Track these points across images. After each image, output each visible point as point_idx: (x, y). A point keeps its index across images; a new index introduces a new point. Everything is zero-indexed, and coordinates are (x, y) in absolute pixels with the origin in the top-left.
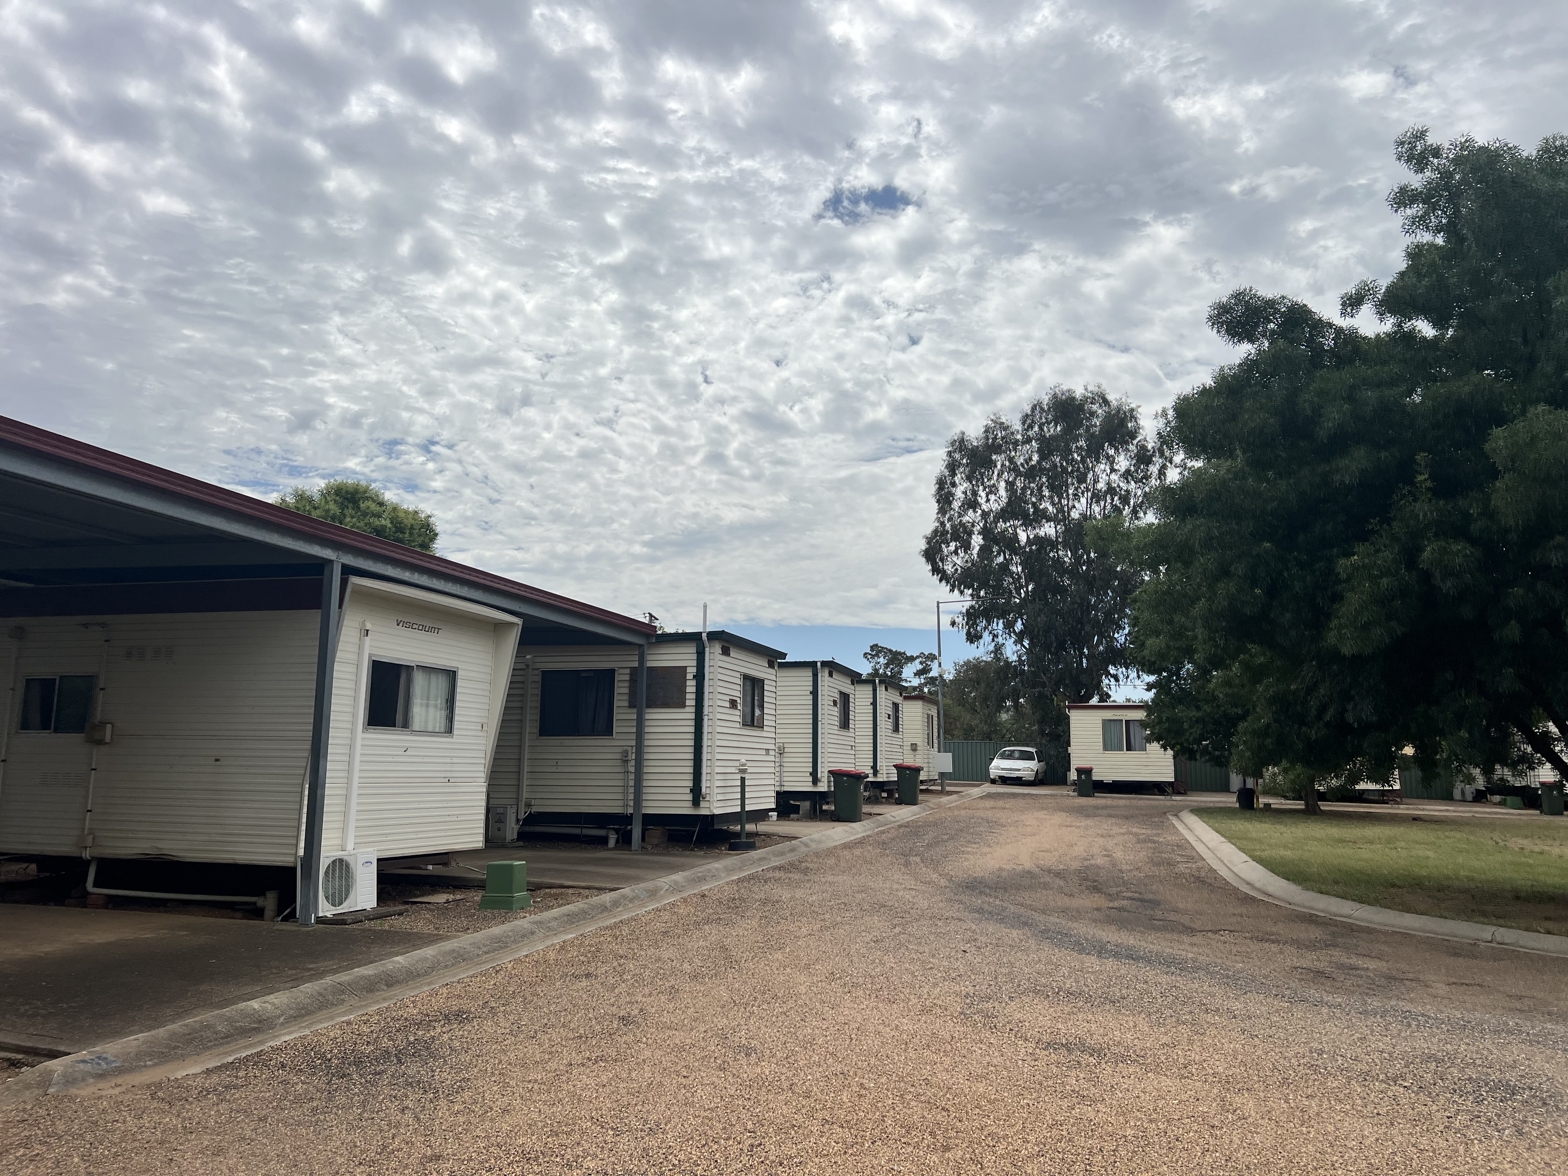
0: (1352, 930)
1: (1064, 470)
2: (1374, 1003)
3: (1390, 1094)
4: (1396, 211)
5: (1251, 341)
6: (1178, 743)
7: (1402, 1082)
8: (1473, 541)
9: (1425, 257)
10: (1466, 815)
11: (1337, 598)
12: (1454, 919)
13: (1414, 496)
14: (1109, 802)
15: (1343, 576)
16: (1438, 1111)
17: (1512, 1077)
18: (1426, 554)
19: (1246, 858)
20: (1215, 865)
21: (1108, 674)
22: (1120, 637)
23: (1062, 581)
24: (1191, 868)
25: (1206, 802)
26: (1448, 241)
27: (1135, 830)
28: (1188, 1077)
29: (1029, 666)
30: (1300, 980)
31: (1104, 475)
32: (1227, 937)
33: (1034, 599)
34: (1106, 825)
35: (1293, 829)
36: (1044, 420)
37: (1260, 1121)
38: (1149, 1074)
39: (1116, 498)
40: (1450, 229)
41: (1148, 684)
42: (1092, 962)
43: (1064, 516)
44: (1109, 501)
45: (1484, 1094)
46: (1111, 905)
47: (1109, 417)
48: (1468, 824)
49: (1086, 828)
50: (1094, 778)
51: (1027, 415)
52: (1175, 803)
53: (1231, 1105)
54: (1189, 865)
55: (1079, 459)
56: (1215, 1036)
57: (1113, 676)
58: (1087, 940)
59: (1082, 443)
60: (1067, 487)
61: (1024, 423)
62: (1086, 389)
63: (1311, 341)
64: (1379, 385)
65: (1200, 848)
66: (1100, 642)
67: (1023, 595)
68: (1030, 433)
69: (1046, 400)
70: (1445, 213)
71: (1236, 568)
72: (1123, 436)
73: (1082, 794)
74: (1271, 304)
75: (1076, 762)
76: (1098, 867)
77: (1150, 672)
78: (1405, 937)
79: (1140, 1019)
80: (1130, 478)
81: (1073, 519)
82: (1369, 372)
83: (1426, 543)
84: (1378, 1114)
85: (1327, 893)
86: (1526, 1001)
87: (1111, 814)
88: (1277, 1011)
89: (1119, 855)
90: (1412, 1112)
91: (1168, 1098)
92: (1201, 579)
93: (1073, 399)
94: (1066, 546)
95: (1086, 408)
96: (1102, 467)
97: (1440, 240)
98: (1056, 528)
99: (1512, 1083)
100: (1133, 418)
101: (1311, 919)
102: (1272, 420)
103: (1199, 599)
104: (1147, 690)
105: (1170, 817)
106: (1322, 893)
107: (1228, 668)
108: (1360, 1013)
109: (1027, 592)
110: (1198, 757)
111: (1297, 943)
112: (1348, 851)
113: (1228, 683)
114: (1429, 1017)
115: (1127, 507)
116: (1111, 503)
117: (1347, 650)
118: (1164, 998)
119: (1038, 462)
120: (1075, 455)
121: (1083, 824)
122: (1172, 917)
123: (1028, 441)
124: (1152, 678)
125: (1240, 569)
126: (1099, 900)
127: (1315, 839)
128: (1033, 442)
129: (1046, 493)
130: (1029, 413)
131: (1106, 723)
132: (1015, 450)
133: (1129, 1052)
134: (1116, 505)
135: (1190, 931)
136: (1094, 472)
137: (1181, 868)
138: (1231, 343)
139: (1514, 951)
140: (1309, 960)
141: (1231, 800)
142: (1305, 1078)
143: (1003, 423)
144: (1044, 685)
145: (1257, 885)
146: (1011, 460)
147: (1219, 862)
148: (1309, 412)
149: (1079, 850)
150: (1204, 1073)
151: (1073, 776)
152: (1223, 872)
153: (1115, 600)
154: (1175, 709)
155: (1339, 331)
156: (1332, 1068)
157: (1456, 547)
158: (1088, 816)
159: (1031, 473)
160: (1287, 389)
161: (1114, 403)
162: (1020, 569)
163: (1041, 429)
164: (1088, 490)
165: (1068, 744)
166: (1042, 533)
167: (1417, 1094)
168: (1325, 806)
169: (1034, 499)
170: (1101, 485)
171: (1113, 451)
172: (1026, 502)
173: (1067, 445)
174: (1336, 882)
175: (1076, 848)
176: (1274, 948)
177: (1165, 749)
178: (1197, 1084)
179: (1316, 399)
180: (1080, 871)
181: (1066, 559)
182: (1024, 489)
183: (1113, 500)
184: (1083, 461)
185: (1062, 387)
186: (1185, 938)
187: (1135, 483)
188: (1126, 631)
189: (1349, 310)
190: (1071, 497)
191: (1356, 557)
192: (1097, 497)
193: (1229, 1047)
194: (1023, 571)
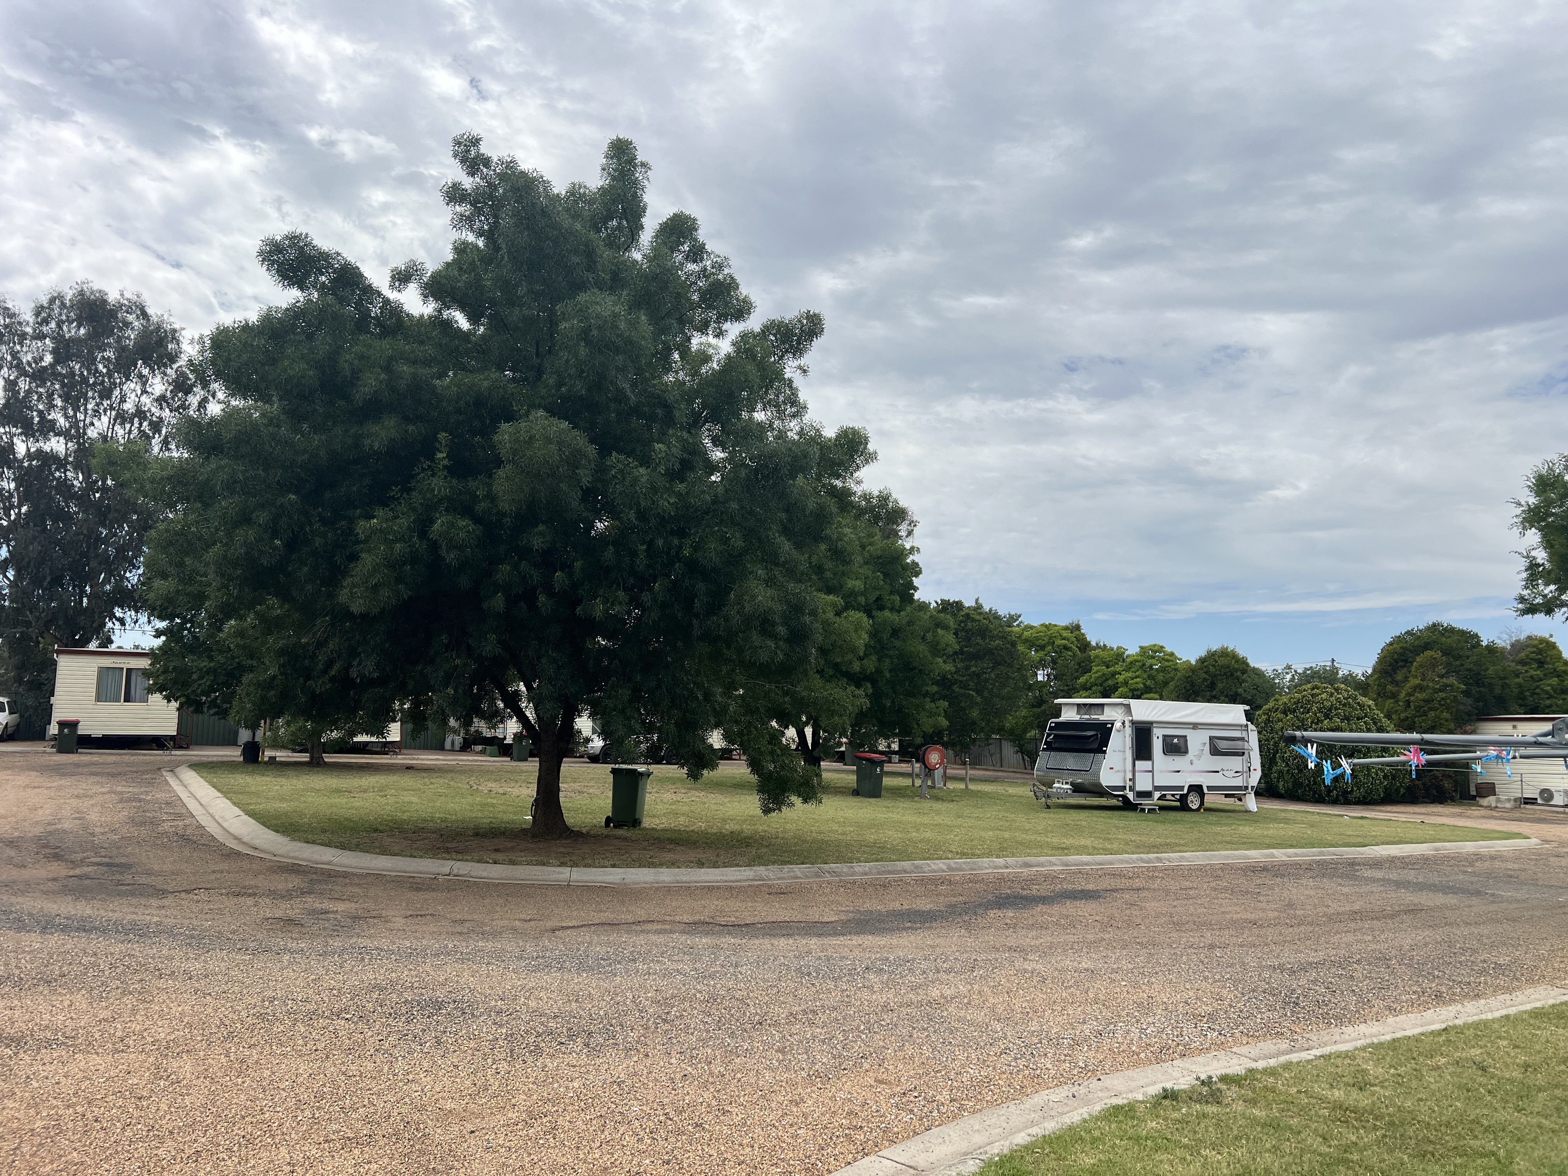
0: (330, 876)
1: (85, 380)
2: (337, 943)
3: (330, 1029)
4: (448, 204)
5: (302, 290)
6: (184, 695)
7: (344, 1015)
8: (477, 520)
9: (467, 255)
10: (453, 763)
11: (354, 557)
12: (421, 857)
13: (432, 471)
14: (96, 758)
15: (362, 537)
16: (372, 1036)
17: (440, 994)
18: (436, 526)
19: (237, 811)
20: (204, 820)
21: (112, 616)
22: (133, 577)
23: (68, 507)
24: (176, 827)
25: (208, 756)
26: (486, 245)
27: (119, 789)
28: (122, 1051)
29: (11, 602)
30: (268, 930)
31: (133, 395)
32: (203, 895)
33: (28, 523)
34: (87, 785)
35: (295, 782)
36: (64, 318)
37: (194, 1082)
38: (76, 1056)
39: (145, 424)
40: (490, 236)
41: (157, 630)
42: (33, 941)
43: (78, 431)
44: (136, 425)
45: (415, 1013)
46: (71, 873)
47: (145, 334)
48: (451, 771)
49: (59, 788)
50: (80, 732)
51: (42, 307)
52: (173, 758)
53: (165, 1071)
54: (176, 823)
55: (104, 371)
56: (164, 1001)
57: (119, 619)
58: (30, 914)
59: (110, 354)
60: (86, 400)
61: (37, 314)
62: (122, 295)
63: (359, 304)
64: (415, 363)
65: (192, 805)
66: (107, 581)
67: (12, 518)
68: (45, 329)
69: (69, 295)
70: (488, 220)
71: (257, 517)
72: (161, 357)
73: (60, 751)
74: (325, 256)
75: (58, 715)
76: (65, 831)
77: (161, 618)
78: (377, 878)
79: (79, 996)
80: (164, 405)
81: (89, 438)
82: (407, 347)
83: (438, 515)
84: (316, 1050)
85: (314, 842)
86: (467, 925)
87: (95, 773)
88: (237, 965)
89: (93, 817)
90: (348, 1041)
91: (94, 1077)
92: (219, 523)
93: (104, 302)
94: (77, 467)
95: (119, 315)
96: (132, 387)
97: (481, 243)
98: (66, 444)
99: (440, 1000)
100: (175, 339)
101: (294, 869)
102: (311, 373)
103: (214, 544)
104: (155, 636)
105: (165, 773)
106: (308, 842)
107: (242, 618)
108: (320, 955)
109: (19, 514)
110: (205, 710)
111: (273, 894)
112: (341, 801)
113: (240, 633)
114: (382, 950)
115: (157, 436)
116: (139, 428)
117: (356, 608)
118: (113, 969)
119: (50, 364)
120: (101, 367)
121: (56, 784)
122: (143, 880)
123: (41, 337)
124: (162, 625)
125: (262, 517)
126: (58, 869)
127: (313, 790)
128: (47, 341)
129: (59, 402)
130: (46, 305)
131: (103, 672)
132: (21, 344)
133: (57, 1035)
134: (144, 431)
135: (162, 893)
136: (121, 390)
137: (166, 826)
138: (280, 285)
139: (465, 881)
140: (284, 909)
141: (235, 754)
142: (252, 1028)
143: (8, 309)
144: (28, 624)
145: (245, 839)
146: (15, 355)
147: (210, 818)
148: (348, 374)
149: (45, 813)
150: (142, 1043)
151: (53, 729)
152: (212, 828)
153: (131, 536)
154: (184, 657)
155: (387, 301)
156: (281, 1013)
157: (462, 523)
158: (64, 775)
159: (40, 376)
160: (330, 345)
161: (154, 319)
162: (13, 485)
163: (59, 325)
164: (112, 408)
165: (52, 694)
166: (47, 448)
167: (356, 1023)
168: (329, 758)
169: (41, 407)
170: (129, 406)
171: (147, 370)
172: (31, 409)
173: (91, 353)
174: (324, 831)
175: (40, 812)
176: (250, 901)
177: (169, 701)
178: (132, 1056)
179: (356, 362)
180: (39, 838)
181: (76, 483)
182: (29, 392)
183: (141, 424)
184: (110, 374)
185: (91, 285)
186: (154, 902)
187: (171, 411)
188: (141, 571)
189: (397, 284)
190: (90, 412)
191: (375, 521)
192: (122, 418)
193: (176, 1010)
194: (17, 489)
